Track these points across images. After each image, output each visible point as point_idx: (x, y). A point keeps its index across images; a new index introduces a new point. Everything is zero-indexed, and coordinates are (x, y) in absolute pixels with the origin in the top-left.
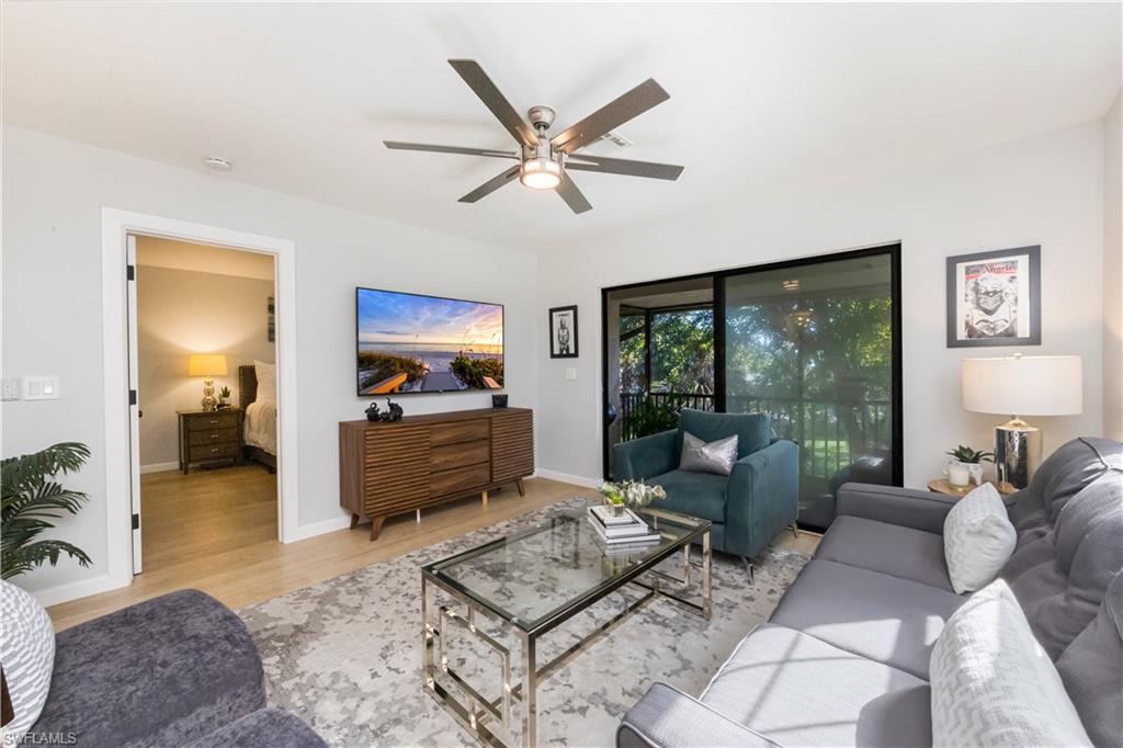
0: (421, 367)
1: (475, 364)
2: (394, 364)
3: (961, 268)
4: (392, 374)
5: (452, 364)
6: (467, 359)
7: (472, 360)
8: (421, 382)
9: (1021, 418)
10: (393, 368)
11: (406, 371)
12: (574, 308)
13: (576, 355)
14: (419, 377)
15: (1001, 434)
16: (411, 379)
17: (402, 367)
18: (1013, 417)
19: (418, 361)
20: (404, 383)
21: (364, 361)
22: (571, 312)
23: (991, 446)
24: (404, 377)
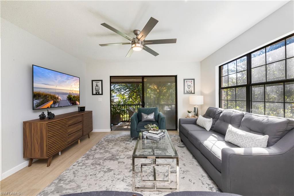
0: (58, 98)
1: (74, 97)
2: (48, 97)
3: (186, 81)
4: (47, 101)
5: (67, 97)
6: (72, 95)
7: (73, 96)
8: (58, 104)
9: (197, 105)
10: (48, 98)
11: (52, 100)
12: (102, 81)
13: (102, 94)
14: (57, 102)
15: (195, 108)
16: (55, 103)
17: (51, 98)
18: (196, 105)
19: (57, 96)
20: (52, 104)
21: (36, 96)
22: (101, 82)
23: (193, 110)
24: (52, 102)
